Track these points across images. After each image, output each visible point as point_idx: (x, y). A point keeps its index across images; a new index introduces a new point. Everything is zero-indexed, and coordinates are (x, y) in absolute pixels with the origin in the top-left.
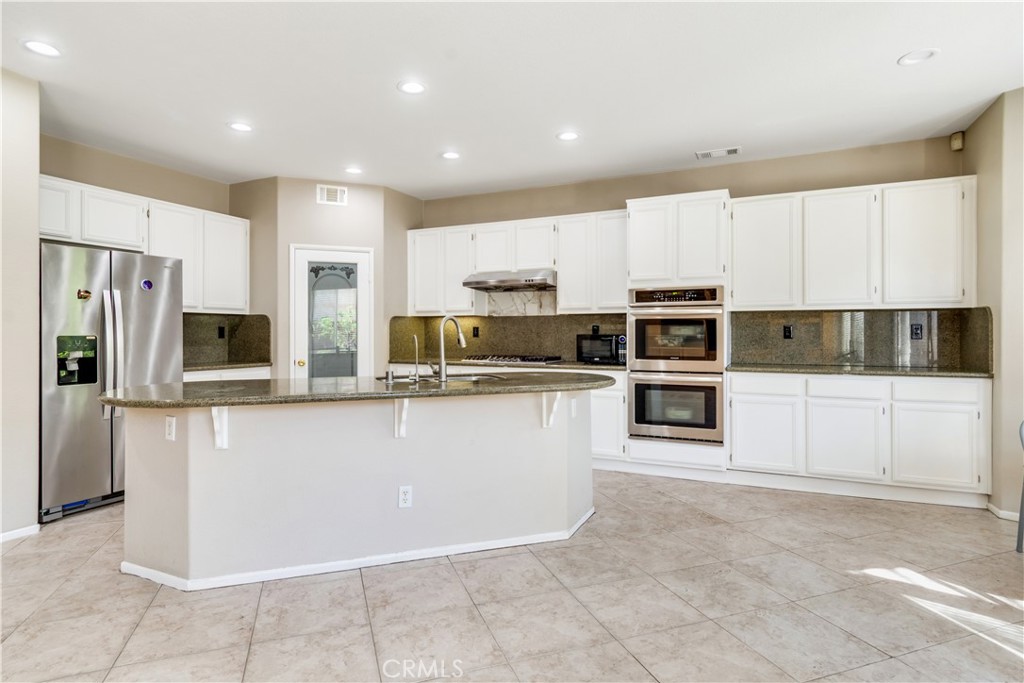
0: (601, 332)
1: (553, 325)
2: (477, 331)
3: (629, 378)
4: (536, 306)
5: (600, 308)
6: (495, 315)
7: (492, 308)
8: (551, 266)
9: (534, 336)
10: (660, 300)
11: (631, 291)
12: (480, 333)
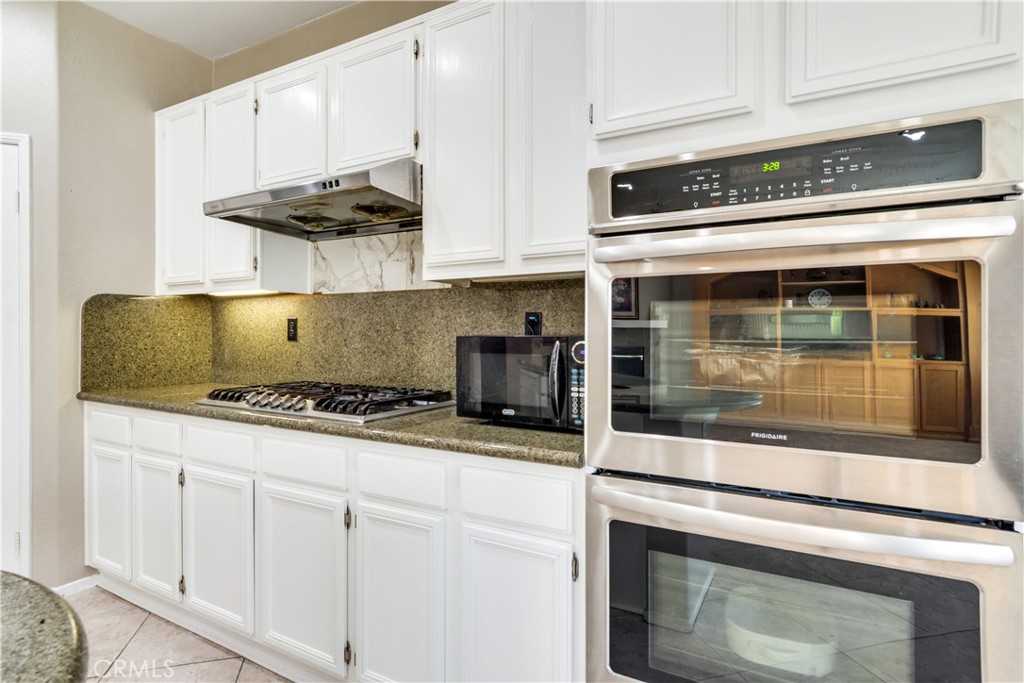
0: (548, 328)
1: (438, 312)
2: (295, 328)
3: (592, 501)
4: (403, 267)
5: (527, 259)
6: (325, 291)
7: (321, 278)
8: (408, 150)
9: (399, 338)
10: (705, 201)
11: (594, 175)
12: (300, 332)
